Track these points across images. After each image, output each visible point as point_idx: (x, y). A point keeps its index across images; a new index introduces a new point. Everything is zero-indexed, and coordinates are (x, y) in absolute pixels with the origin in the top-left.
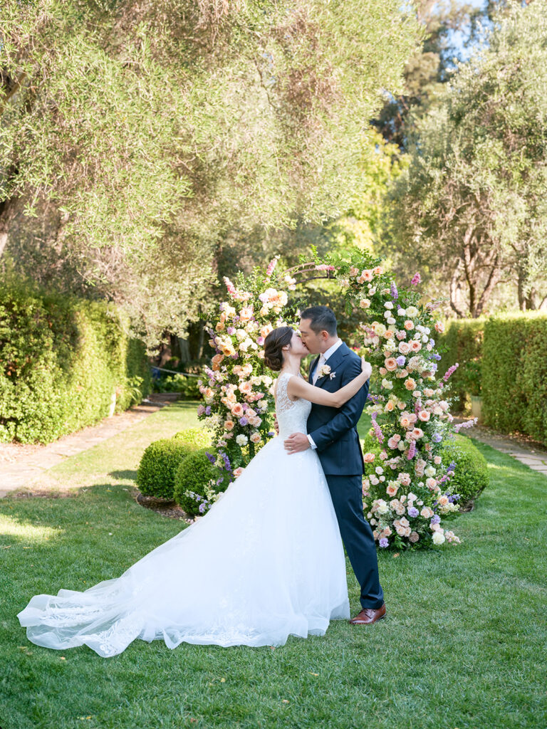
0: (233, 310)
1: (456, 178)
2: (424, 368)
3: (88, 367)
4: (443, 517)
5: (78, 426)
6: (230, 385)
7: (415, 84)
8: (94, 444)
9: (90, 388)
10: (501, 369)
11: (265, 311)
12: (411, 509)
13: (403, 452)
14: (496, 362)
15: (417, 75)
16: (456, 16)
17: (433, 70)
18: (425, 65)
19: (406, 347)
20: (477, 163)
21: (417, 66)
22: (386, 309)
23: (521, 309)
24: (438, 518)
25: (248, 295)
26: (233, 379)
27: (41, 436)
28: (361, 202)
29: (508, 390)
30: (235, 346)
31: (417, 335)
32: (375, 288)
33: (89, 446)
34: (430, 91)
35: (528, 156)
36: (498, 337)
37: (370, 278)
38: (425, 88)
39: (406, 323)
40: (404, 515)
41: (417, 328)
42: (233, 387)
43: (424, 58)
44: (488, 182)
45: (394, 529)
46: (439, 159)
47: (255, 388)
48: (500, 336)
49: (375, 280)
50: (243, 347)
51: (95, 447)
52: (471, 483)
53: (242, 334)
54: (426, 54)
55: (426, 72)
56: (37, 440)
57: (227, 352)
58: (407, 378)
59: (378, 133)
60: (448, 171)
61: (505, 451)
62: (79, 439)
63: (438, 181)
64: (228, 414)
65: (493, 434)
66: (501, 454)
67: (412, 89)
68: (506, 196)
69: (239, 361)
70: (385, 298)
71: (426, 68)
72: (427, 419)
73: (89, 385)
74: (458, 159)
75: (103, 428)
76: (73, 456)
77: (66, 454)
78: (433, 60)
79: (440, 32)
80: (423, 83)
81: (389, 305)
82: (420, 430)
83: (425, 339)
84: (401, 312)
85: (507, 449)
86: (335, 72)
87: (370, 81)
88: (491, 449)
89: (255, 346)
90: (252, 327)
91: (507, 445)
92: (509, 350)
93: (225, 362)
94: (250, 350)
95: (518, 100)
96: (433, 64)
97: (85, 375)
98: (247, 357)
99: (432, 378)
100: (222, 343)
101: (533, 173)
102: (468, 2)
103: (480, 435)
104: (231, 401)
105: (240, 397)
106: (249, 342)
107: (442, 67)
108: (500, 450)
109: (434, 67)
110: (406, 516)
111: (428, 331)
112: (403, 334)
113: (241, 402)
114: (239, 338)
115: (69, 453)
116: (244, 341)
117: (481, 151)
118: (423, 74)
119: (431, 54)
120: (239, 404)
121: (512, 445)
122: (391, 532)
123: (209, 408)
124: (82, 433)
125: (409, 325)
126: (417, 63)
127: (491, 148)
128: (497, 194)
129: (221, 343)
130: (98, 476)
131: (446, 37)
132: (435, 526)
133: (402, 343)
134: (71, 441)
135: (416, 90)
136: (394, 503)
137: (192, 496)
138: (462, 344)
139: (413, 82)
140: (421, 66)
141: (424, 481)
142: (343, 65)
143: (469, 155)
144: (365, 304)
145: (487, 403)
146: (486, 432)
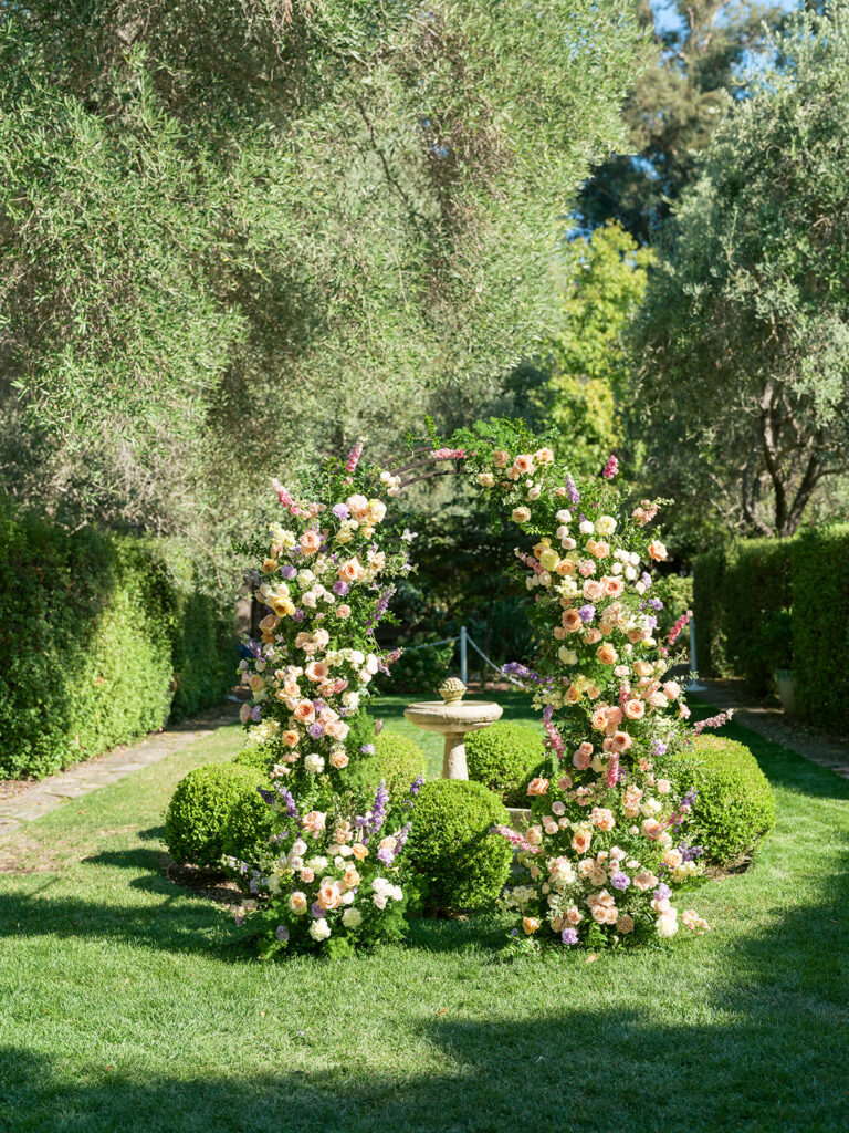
0: (289, 535)
2: (631, 625)
3: (114, 645)
4: (675, 886)
5: (100, 745)
6: (291, 668)
8: (122, 775)
9: (119, 681)
10: (822, 620)
11: (344, 535)
12: (617, 874)
13: (600, 774)
14: (815, 611)
16: (753, 28)
19: (599, 590)
22: (559, 524)
24: (664, 888)
26: (297, 657)
27: (31, 766)
28: (594, 349)
29: (834, 656)
30: (296, 598)
31: (617, 568)
32: (538, 487)
33: (113, 779)
36: (815, 566)
37: (531, 469)
39: (595, 545)
40: (604, 886)
41: (616, 555)
42: (296, 671)
44: (786, 299)
45: (587, 912)
47: (334, 672)
48: (819, 564)
49: (539, 472)
50: (310, 600)
51: (121, 781)
52: (741, 822)
53: (306, 577)
54: (706, 95)
56: (25, 773)
57: (281, 609)
58: (600, 642)
59: (625, 230)
60: (716, 284)
61: (828, 763)
62: (100, 768)
64: (291, 719)
65: (811, 733)
66: (816, 768)
69: (306, 624)
70: (558, 504)
72: (639, 715)
73: (116, 676)
74: (731, 262)
75: (146, 748)
76: (78, 799)
77: (70, 794)
81: (565, 516)
82: (625, 735)
83: (632, 574)
84: (587, 527)
85: (832, 759)
86: (498, 119)
87: (558, 131)
88: (801, 759)
89: (329, 598)
90: (325, 564)
91: (834, 751)
92: (834, 588)
93: (282, 628)
94: (322, 605)
97: (109, 659)
98: (319, 617)
99: (650, 641)
100: (274, 595)
102: (776, 4)
103: (789, 736)
104: (292, 697)
105: (308, 688)
106: (319, 590)
108: (818, 761)
110: (609, 887)
111: (635, 558)
112: (590, 567)
113: (312, 697)
114: (302, 585)
115: (76, 792)
116: (310, 589)
120: (307, 702)
121: (841, 752)
122: (580, 916)
123: (258, 709)
124: (108, 758)
125: (601, 549)
126: (694, 110)
128: (803, 319)
129: (269, 593)
130: (113, 832)
131: (739, 62)
132: (664, 904)
133: (587, 583)
134: (85, 771)
136: (585, 865)
137: (232, 864)
138: (761, 582)
140: (700, 114)
141: (639, 824)
142: (512, 105)
144: (522, 516)
145: (803, 681)
146: (801, 730)
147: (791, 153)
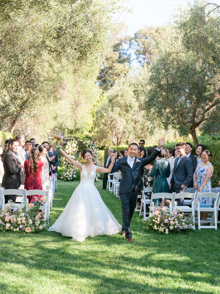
0: (68, 146)
1: (110, 116)
7: (110, 62)
11: (73, 147)
15: (111, 59)
16: (126, 39)
17: (117, 58)
18: (114, 56)
20: (114, 112)
21: (111, 56)
23: (126, 145)
25: (70, 144)
34: (115, 65)
35: (126, 111)
38: (114, 64)
39: (93, 149)
43: (114, 54)
44: (116, 117)
46: (106, 111)
50: (70, 152)
53: (69, 150)
54: (114, 52)
55: (114, 58)
60: (108, 114)
63: (105, 116)
64: (67, 162)
67: (109, 64)
68: (120, 120)
70: (90, 145)
71: (114, 57)
74: (110, 111)
78: (116, 54)
79: (120, 44)
80: (113, 62)
84: (92, 147)
89: (71, 152)
90: (71, 149)
95: (123, 99)
96: (117, 56)
98: (70, 153)
99: (97, 157)
101: (126, 115)
107: (120, 57)
109: (117, 57)
117: (115, 110)
118: (113, 59)
119: (116, 52)
123: (64, 161)
127: (117, 109)
128: (118, 119)
131: (122, 46)
135: (111, 65)
139: (110, 61)
140: (113, 56)
143: (112, 111)
147: (118, 98)
